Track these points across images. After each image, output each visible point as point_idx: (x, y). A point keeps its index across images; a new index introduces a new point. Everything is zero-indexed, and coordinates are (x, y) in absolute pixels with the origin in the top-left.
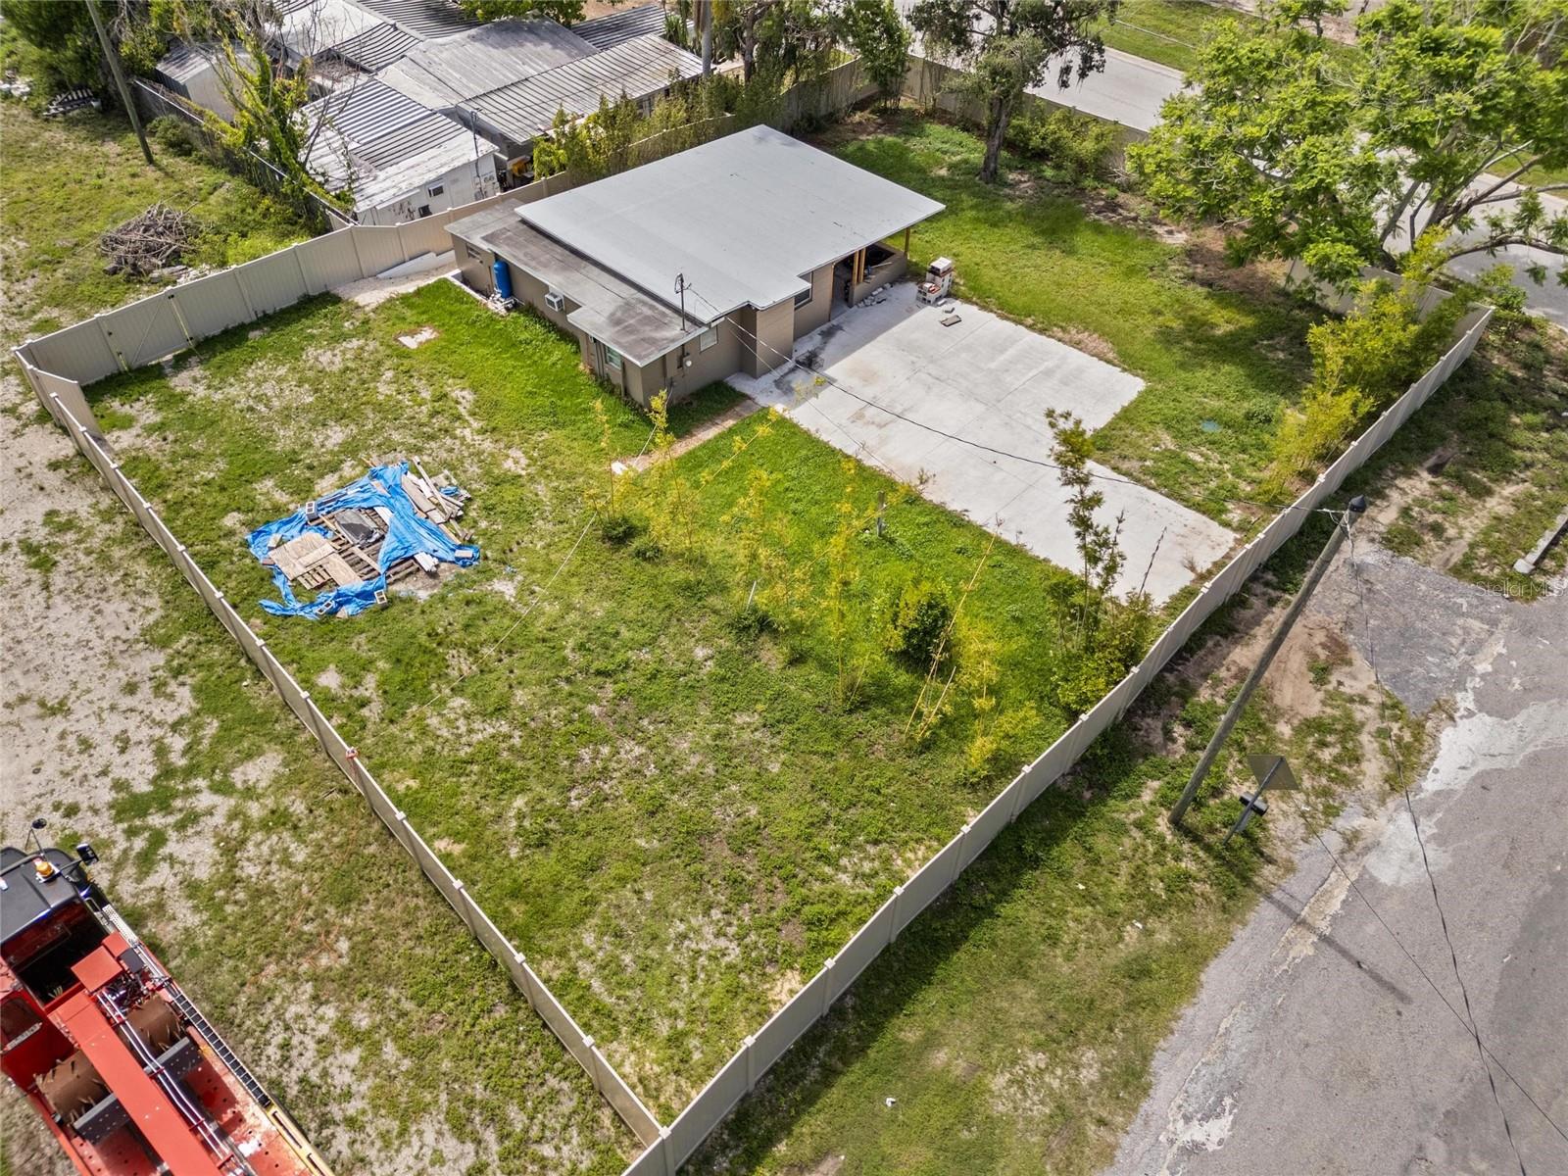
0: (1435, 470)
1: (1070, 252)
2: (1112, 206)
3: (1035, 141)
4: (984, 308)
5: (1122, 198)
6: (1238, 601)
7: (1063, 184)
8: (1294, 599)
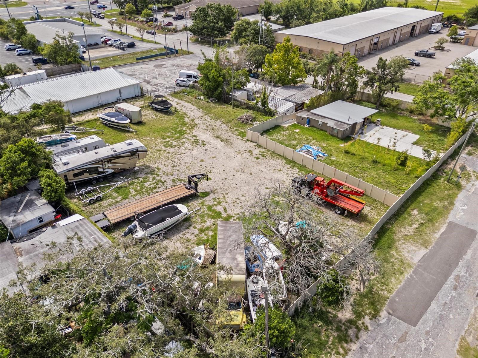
0: (472, 146)
1: (398, 119)
2: (401, 113)
3: (384, 103)
4: (387, 126)
5: (402, 112)
6: (447, 160)
7: (391, 110)
8: (456, 161)
